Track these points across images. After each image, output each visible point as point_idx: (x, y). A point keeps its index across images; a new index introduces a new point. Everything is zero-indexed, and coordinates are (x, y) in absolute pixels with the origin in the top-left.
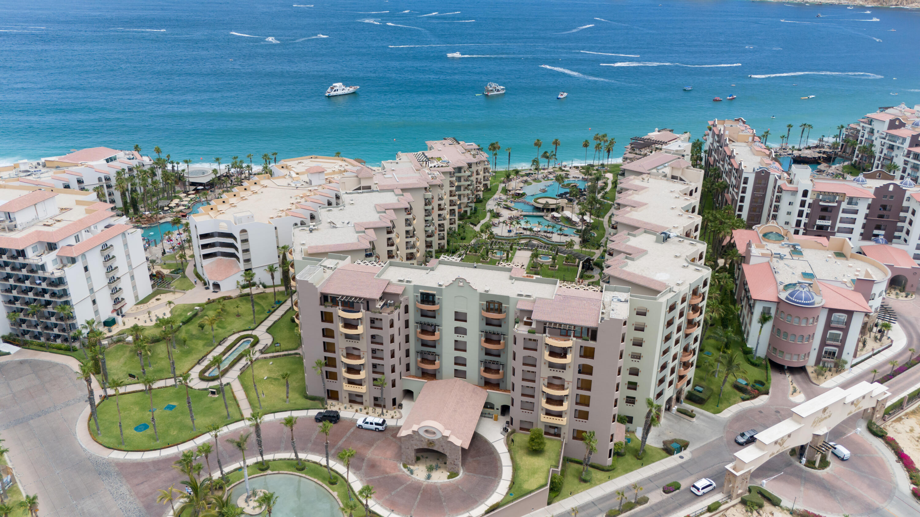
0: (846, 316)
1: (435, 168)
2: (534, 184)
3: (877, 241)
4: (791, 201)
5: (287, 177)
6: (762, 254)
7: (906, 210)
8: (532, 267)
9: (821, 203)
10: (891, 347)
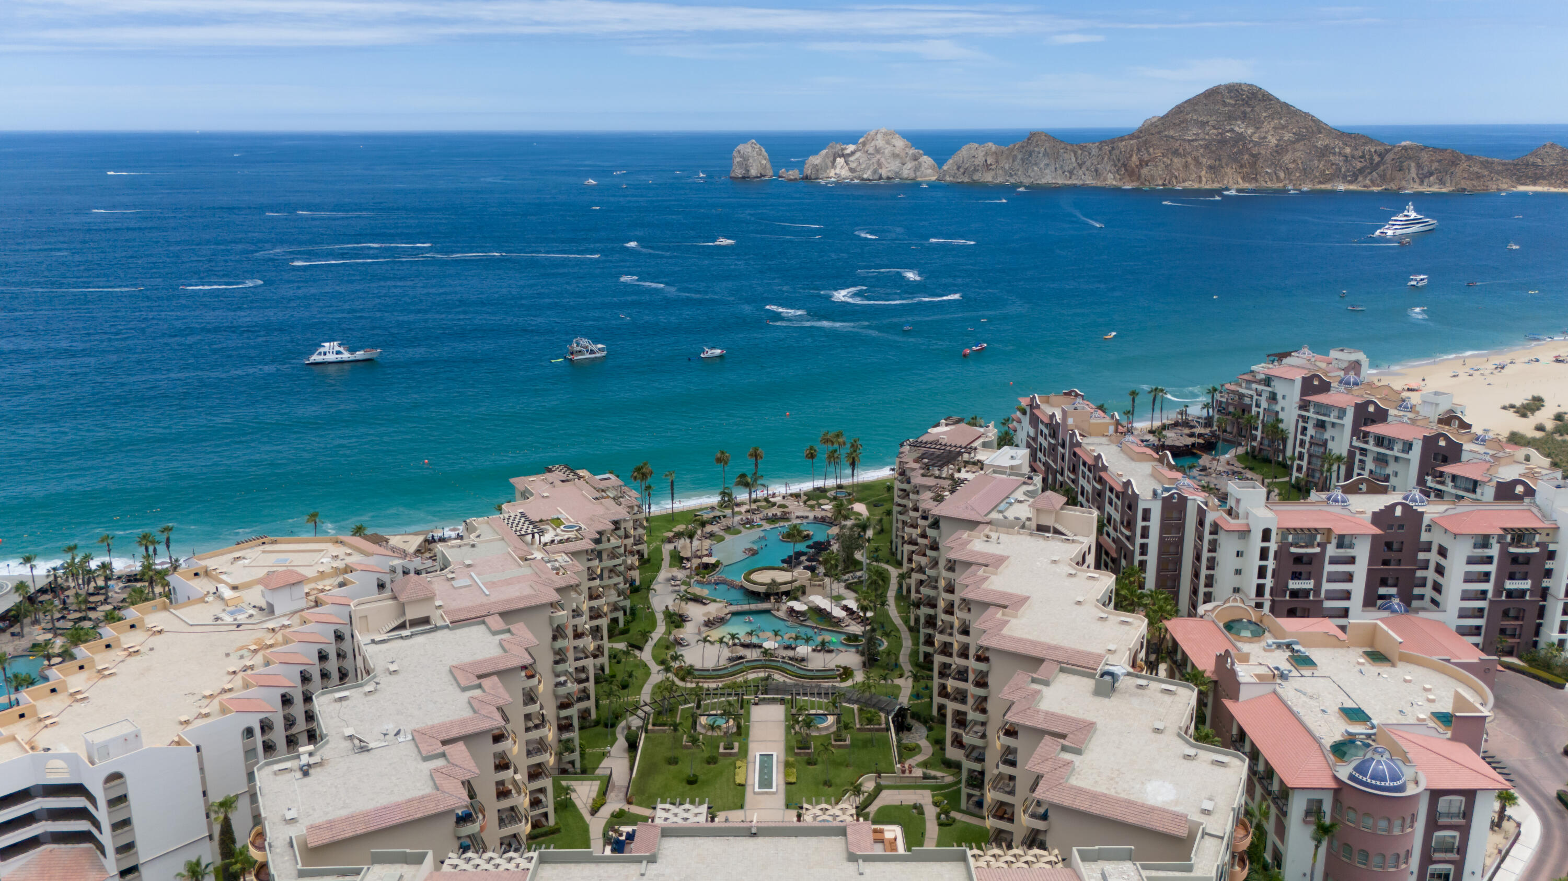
0: (1463, 799)
1: (555, 547)
2: (728, 537)
3: (1389, 608)
4: (1240, 550)
5: (210, 598)
6: (1258, 676)
7: (1427, 548)
8: (799, 748)
9: (1293, 550)
10: (1521, 838)
